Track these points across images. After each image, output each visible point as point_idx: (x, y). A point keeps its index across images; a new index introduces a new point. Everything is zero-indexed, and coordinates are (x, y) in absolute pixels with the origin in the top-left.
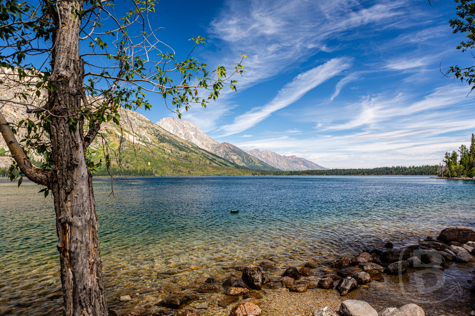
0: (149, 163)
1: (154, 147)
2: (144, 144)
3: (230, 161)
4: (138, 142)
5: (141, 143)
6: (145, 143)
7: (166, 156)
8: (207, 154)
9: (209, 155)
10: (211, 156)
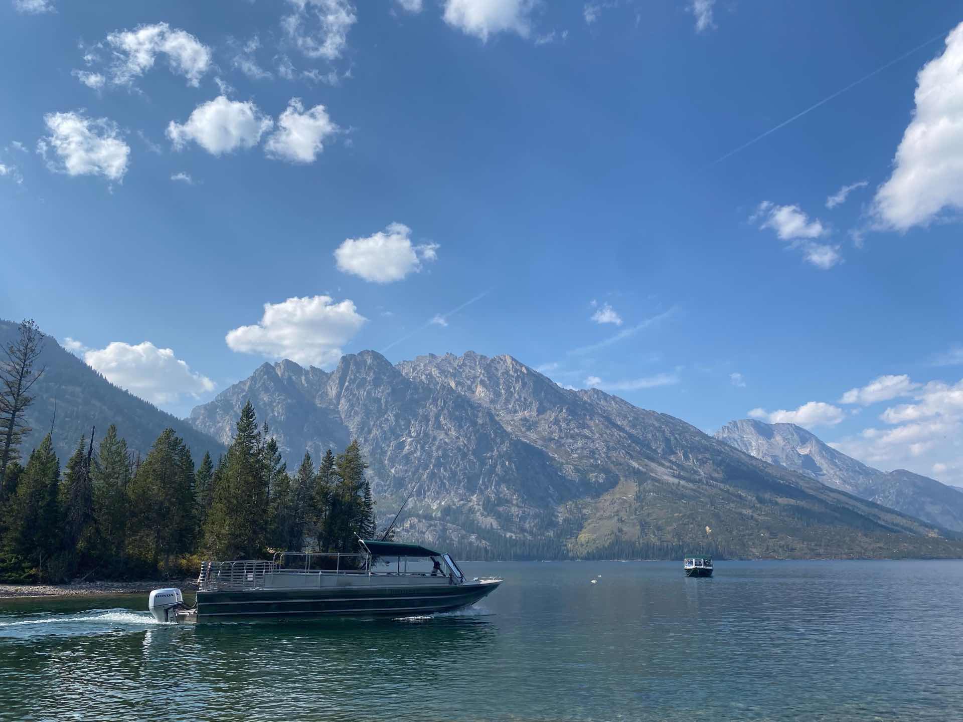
0: (707, 528)
1: (715, 491)
2: (691, 485)
3: (923, 519)
4: (676, 481)
5: (682, 482)
6: (693, 481)
7: (747, 512)
8: (852, 502)
9: (859, 505)
10: (864, 508)
